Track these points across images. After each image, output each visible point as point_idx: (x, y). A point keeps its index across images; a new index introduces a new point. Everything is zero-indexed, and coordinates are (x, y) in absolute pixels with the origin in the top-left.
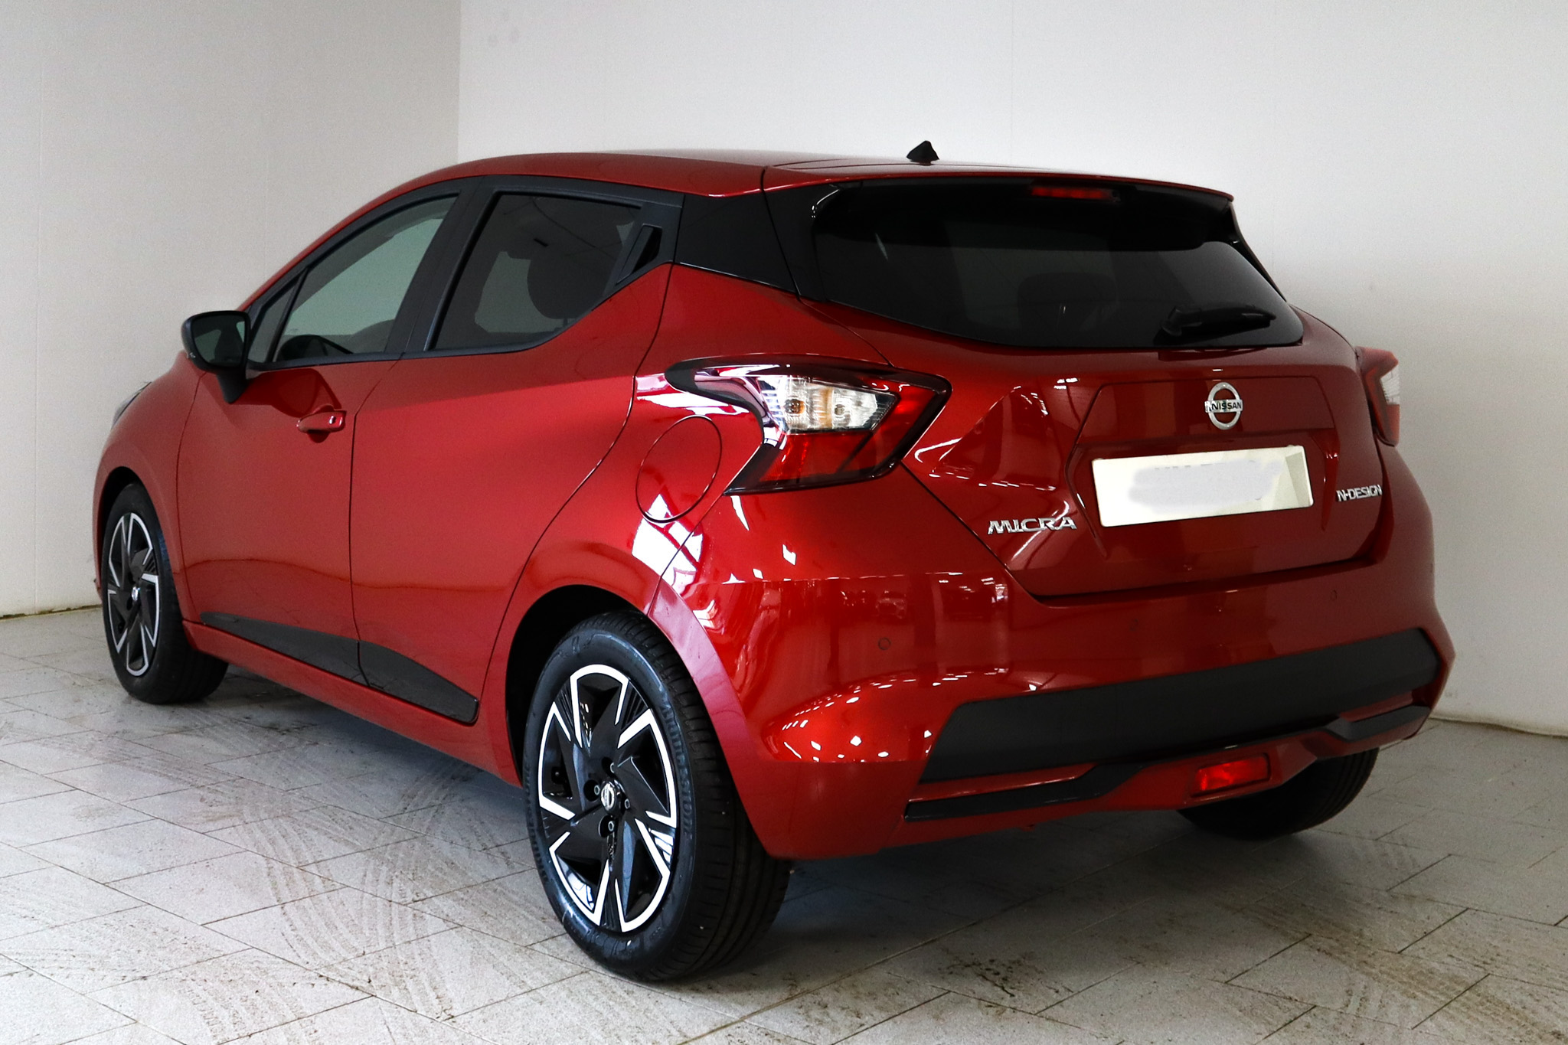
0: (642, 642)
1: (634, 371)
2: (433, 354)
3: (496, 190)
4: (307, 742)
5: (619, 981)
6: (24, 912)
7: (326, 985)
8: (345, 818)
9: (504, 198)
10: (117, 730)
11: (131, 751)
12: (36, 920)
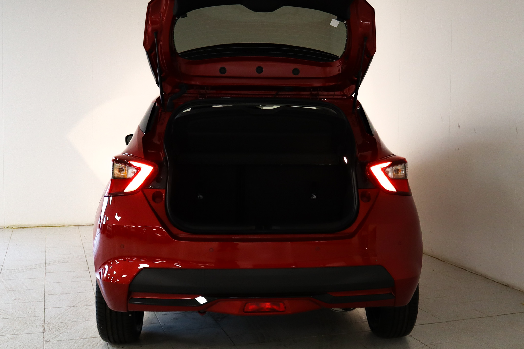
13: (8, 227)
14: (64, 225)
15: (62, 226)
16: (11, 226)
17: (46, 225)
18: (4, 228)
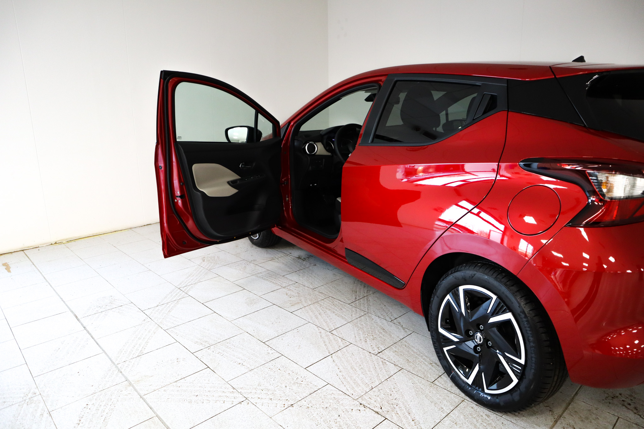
0: (506, 283)
1: (498, 161)
2: (373, 144)
3: (396, 79)
4: (313, 265)
5: (480, 407)
6: (240, 361)
7: (365, 410)
8: (337, 303)
9: (398, 83)
10: (252, 260)
11: (258, 270)
12: (244, 365)
13: (56, 243)
14: (116, 230)
15: (114, 232)
16: (58, 241)
17: (97, 234)
18: (52, 244)
